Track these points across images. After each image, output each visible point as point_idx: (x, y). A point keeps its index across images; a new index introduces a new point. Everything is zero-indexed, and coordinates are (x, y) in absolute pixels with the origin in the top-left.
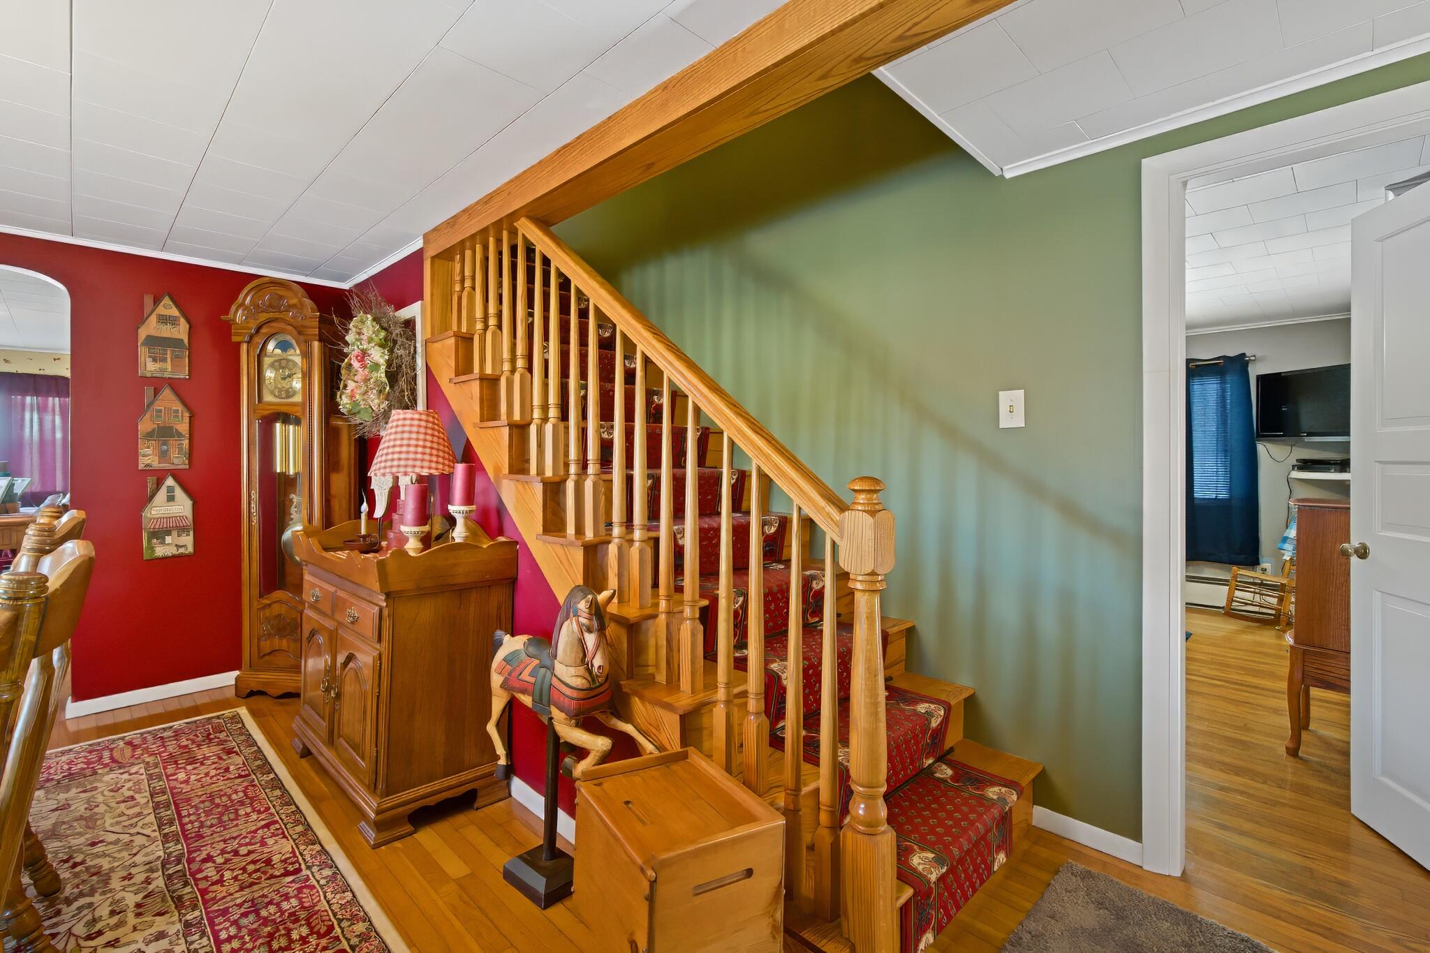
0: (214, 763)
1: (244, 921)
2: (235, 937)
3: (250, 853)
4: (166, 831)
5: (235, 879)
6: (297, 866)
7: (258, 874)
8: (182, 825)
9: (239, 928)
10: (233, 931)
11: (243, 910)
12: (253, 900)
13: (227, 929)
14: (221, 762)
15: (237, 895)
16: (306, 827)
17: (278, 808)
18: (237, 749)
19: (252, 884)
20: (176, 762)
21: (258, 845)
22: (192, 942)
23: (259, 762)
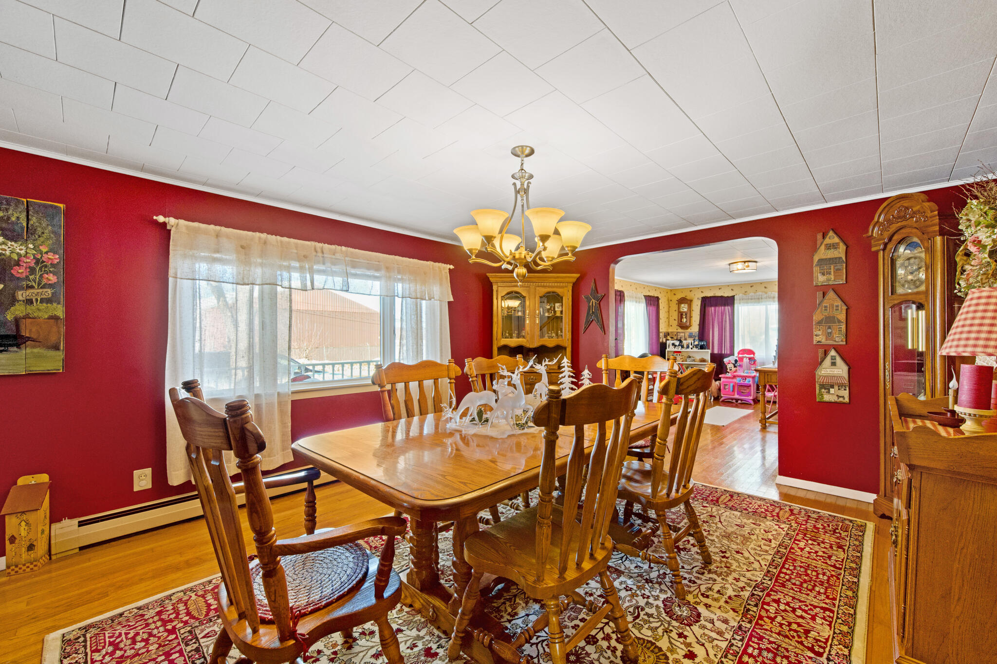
0: (825, 548)
1: (765, 653)
2: (754, 657)
3: (802, 617)
4: (770, 569)
5: (781, 625)
6: (821, 650)
7: (795, 634)
8: (780, 572)
9: (760, 654)
10: (756, 653)
11: (769, 646)
12: (779, 646)
13: (754, 649)
14: (830, 549)
15: (774, 635)
16: (850, 631)
17: (842, 603)
18: (846, 548)
19: (786, 636)
20: (805, 535)
21: (810, 617)
22: (734, 639)
23: (854, 565)
